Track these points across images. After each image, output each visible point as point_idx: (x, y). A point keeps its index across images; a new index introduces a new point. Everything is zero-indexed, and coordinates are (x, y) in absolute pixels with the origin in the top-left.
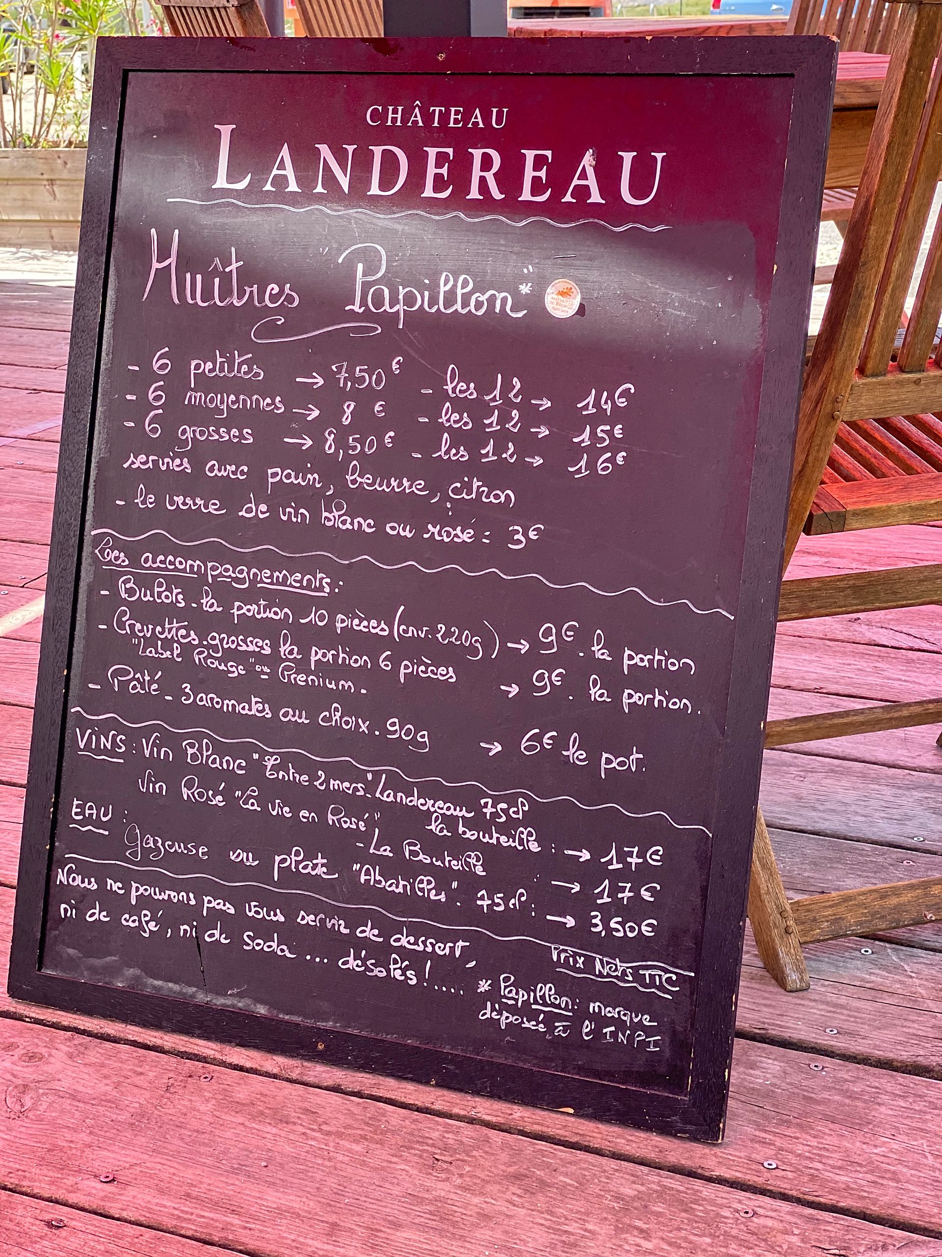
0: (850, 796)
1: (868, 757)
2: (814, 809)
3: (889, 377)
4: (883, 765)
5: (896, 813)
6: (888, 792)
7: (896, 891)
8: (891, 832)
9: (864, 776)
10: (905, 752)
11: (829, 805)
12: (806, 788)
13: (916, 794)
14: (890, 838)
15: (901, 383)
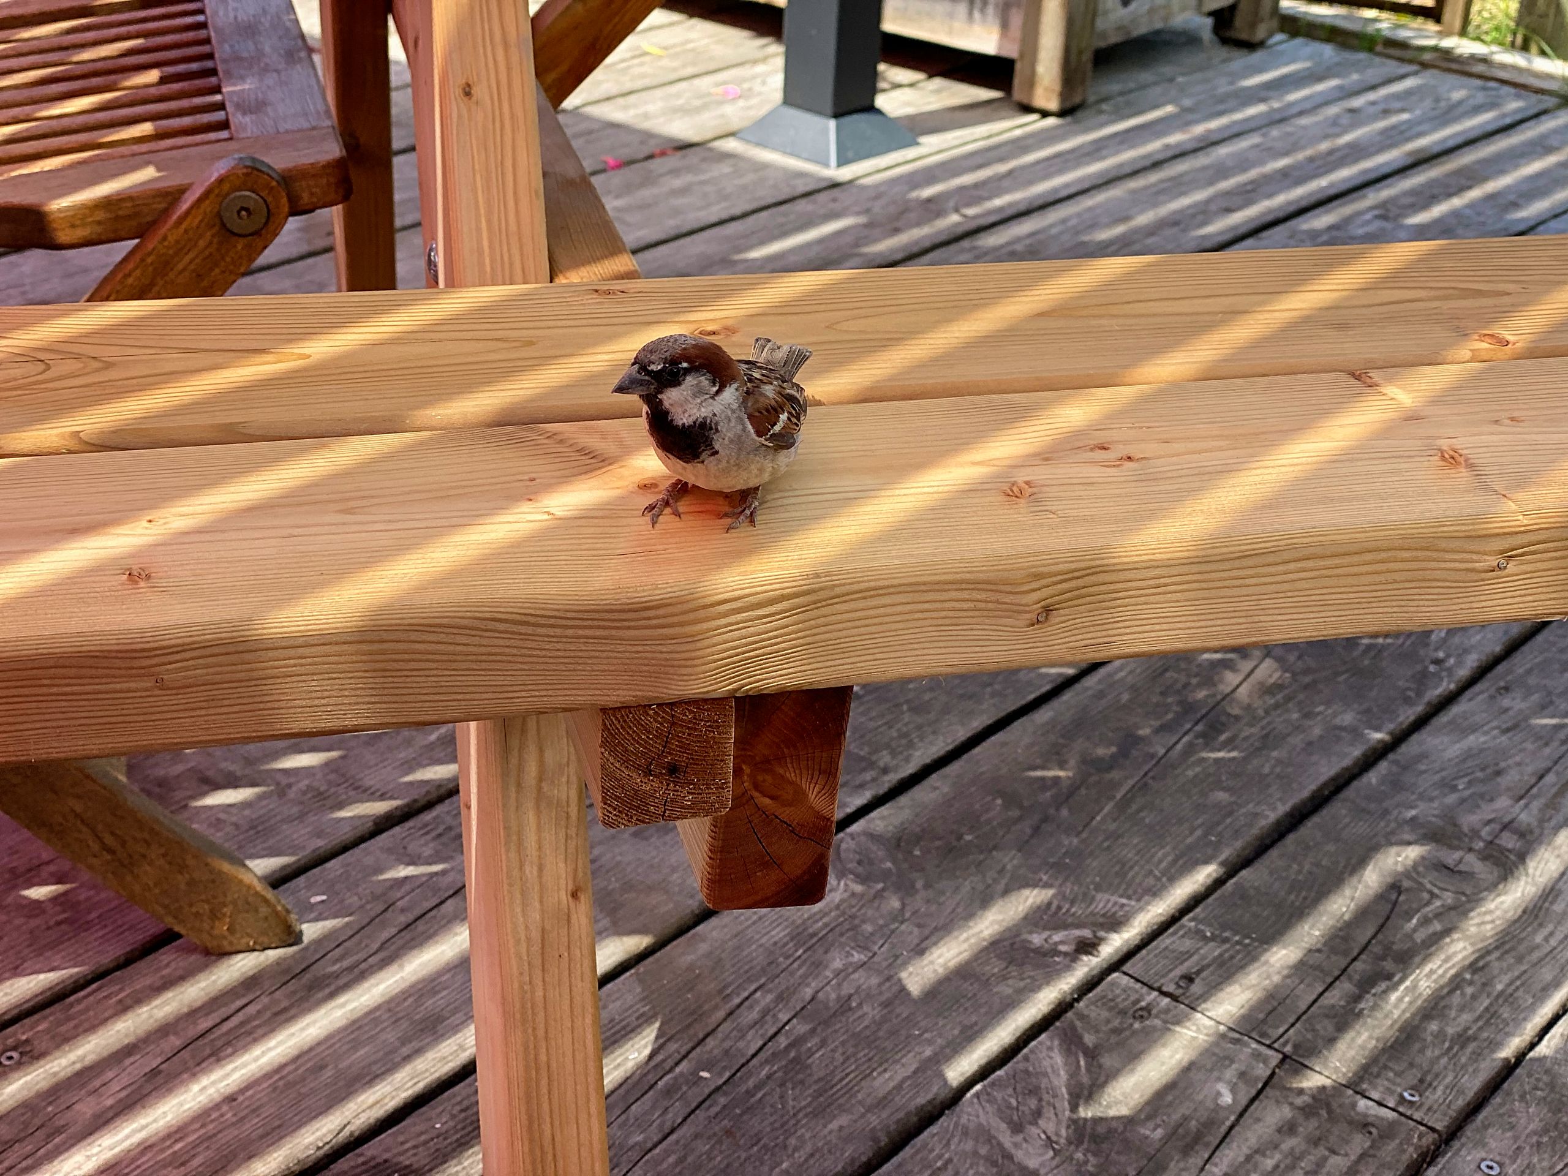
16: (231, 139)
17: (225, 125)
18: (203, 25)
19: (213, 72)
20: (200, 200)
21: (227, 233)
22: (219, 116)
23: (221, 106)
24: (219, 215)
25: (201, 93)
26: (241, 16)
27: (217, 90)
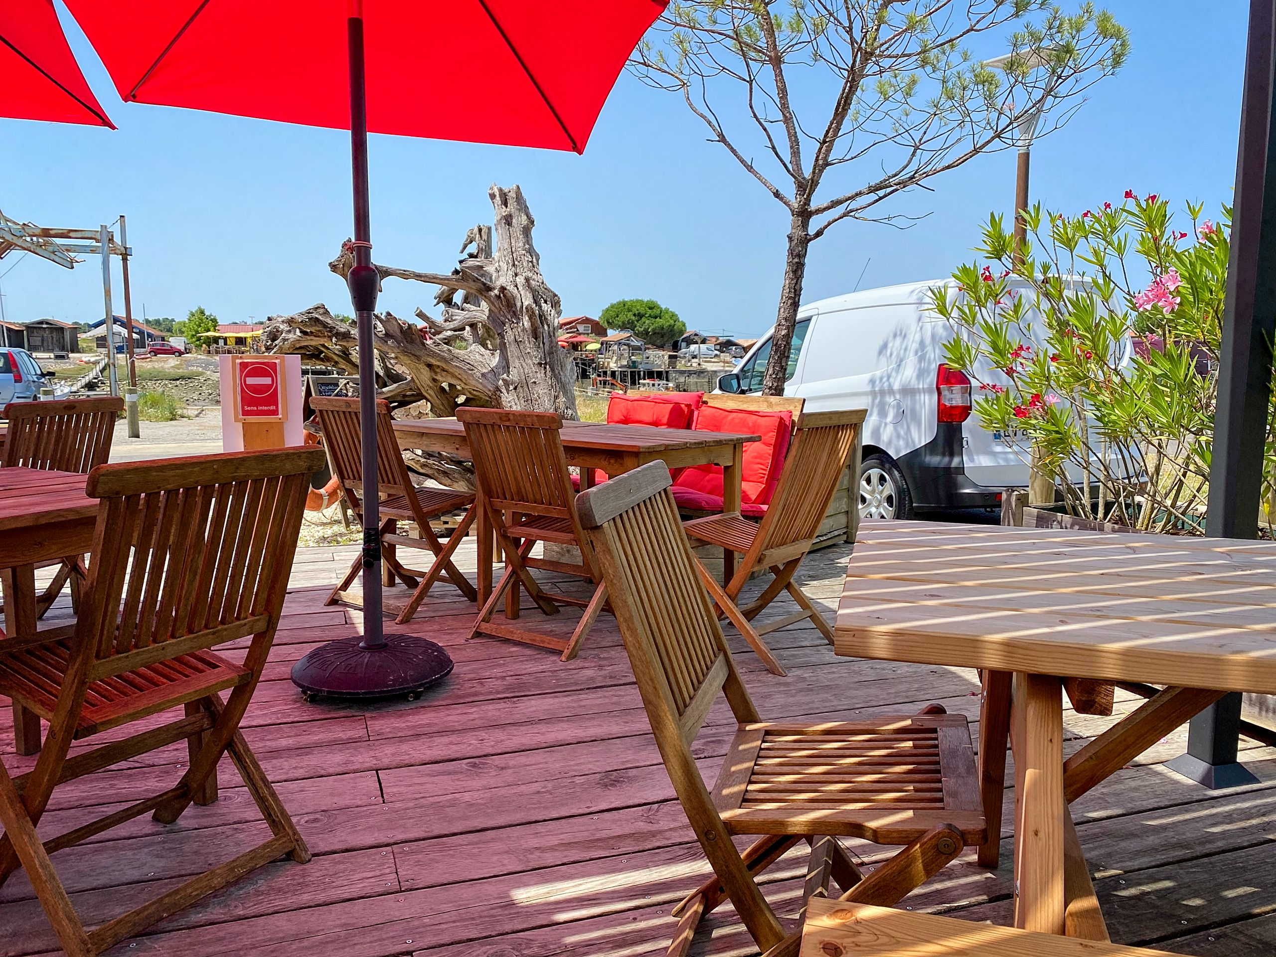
0: (110, 861)
1: (116, 837)
2: (90, 876)
3: (112, 657)
4: (125, 839)
5: (136, 864)
6: (129, 853)
7: (145, 908)
8: (134, 875)
9: (114, 848)
10: (136, 828)
11: (98, 871)
12: (83, 866)
13: (146, 850)
14: (136, 879)
15: (119, 659)
16: (943, 808)
17: (941, 800)
18: (936, 746)
19: (939, 772)
20: (931, 839)
21: (939, 852)
22: (939, 795)
23: (940, 790)
24: (937, 845)
25: (933, 781)
26: (952, 746)
27: (940, 781)
